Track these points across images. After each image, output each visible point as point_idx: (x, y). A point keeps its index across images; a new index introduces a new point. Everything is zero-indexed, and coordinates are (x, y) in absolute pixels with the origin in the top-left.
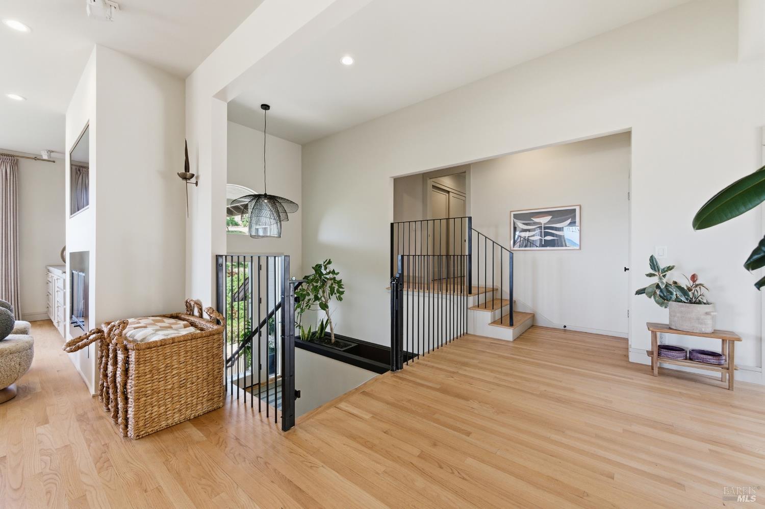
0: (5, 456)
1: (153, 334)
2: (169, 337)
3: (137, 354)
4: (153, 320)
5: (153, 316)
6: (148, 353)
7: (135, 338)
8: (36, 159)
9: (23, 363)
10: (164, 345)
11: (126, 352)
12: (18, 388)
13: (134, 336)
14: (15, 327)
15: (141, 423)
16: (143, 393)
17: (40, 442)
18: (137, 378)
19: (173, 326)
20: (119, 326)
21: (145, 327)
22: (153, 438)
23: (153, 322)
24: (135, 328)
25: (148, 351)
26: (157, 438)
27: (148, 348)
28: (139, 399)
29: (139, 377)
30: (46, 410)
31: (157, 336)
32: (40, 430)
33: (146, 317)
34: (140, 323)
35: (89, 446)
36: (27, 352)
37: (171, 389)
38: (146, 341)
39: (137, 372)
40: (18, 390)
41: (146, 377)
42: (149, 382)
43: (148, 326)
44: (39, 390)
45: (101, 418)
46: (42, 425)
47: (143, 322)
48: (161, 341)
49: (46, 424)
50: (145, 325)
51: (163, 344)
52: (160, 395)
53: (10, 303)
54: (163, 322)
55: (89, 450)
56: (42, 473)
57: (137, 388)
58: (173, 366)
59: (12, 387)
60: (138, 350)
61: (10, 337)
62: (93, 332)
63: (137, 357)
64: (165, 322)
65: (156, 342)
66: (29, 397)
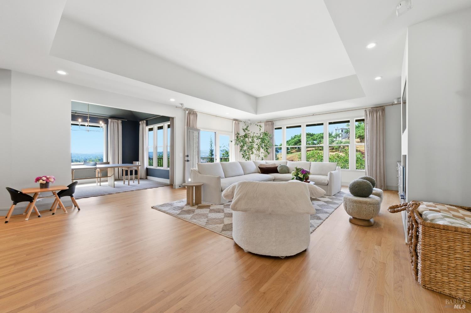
0: (361, 251)
1: (441, 218)
2: (453, 225)
3: (424, 228)
4: (448, 208)
5: (450, 205)
6: (432, 231)
7: (427, 217)
8: (392, 105)
9: (375, 210)
10: (447, 230)
11: (417, 224)
12: (375, 222)
13: (427, 215)
14: (374, 192)
15: (427, 279)
16: (429, 258)
17: (375, 253)
18: (424, 245)
19: (466, 218)
20: (413, 205)
21: (439, 212)
22: (436, 296)
23: (447, 209)
24: (430, 210)
25: (432, 230)
26: (439, 297)
27: (432, 227)
28: (425, 261)
29: (425, 245)
30: (382, 238)
31: (443, 221)
32: (376, 247)
33: (443, 204)
34: (436, 207)
35: (395, 271)
36: (377, 205)
37: (454, 268)
38: (434, 222)
39: (423, 241)
40: (374, 223)
41: (431, 248)
42: (433, 253)
43: (441, 211)
44: (382, 227)
45: (406, 259)
46: (378, 246)
47: (439, 207)
48: (444, 226)
49: (379, 246)
50: (439, 210)
51: (446, 228)
52: (443, 266)
53: (374, 179)
54: (458, 212)
55: (394, 273)
56: (370, 269)
57: (424, 252)
58: (456, 250)
59: (372, 220)
60: (424, 225)
61: (371, 196)
62: (404, 204)
63: (424, 230)
64: (459, 213)
65: (440, 225)
66: (378, 228)
